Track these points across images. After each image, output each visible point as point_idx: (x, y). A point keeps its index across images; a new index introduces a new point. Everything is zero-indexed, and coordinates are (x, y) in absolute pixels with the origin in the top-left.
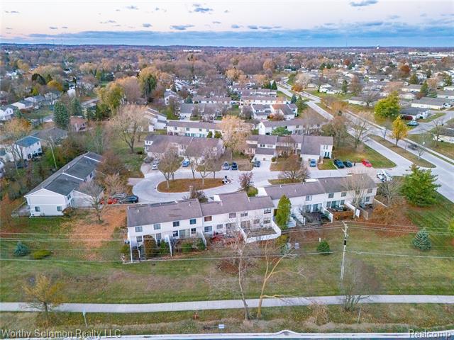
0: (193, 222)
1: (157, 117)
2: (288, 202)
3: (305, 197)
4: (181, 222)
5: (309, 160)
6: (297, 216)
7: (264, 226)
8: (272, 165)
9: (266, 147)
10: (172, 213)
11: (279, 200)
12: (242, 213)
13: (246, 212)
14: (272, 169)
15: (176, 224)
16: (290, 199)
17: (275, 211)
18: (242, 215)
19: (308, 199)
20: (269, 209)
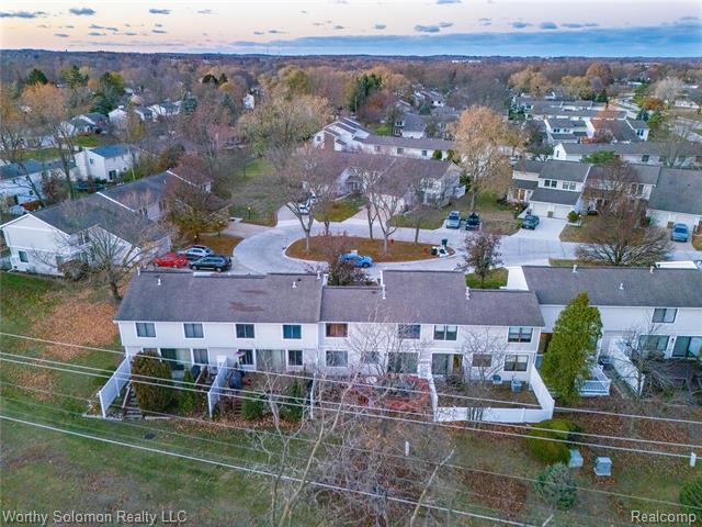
0: (292, 332)
1: (353, 132)
2: (594, 316)
3: (651, 311)
4: (259, 328)
5: (670, 225)
6: (617, 364)
7: (506, 376)
8: (567, 228)
9: (560, 186)
10: (243, 299)
11: (562, 308)
12: (440, 328)
13: (452, 328)
14: (566, 236)
15: (245, 331)
16: (601, 309)
17: (547, 338)
18: (439, 335)
19: (660, 317)
20: (526, 330)
